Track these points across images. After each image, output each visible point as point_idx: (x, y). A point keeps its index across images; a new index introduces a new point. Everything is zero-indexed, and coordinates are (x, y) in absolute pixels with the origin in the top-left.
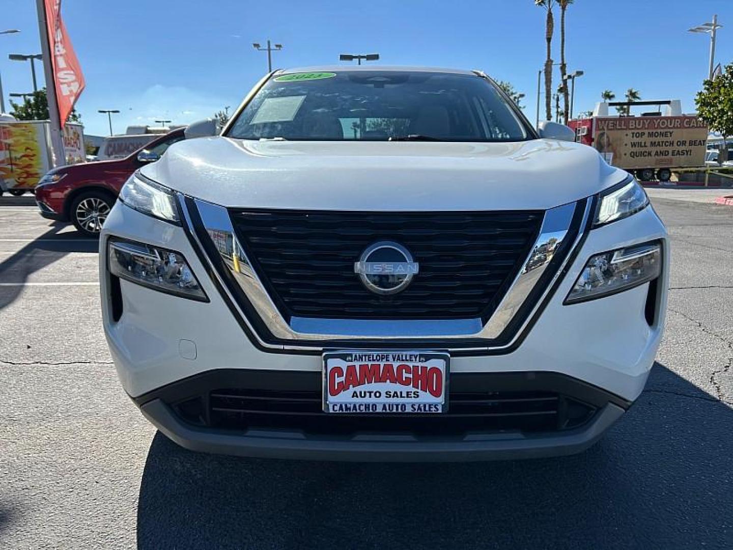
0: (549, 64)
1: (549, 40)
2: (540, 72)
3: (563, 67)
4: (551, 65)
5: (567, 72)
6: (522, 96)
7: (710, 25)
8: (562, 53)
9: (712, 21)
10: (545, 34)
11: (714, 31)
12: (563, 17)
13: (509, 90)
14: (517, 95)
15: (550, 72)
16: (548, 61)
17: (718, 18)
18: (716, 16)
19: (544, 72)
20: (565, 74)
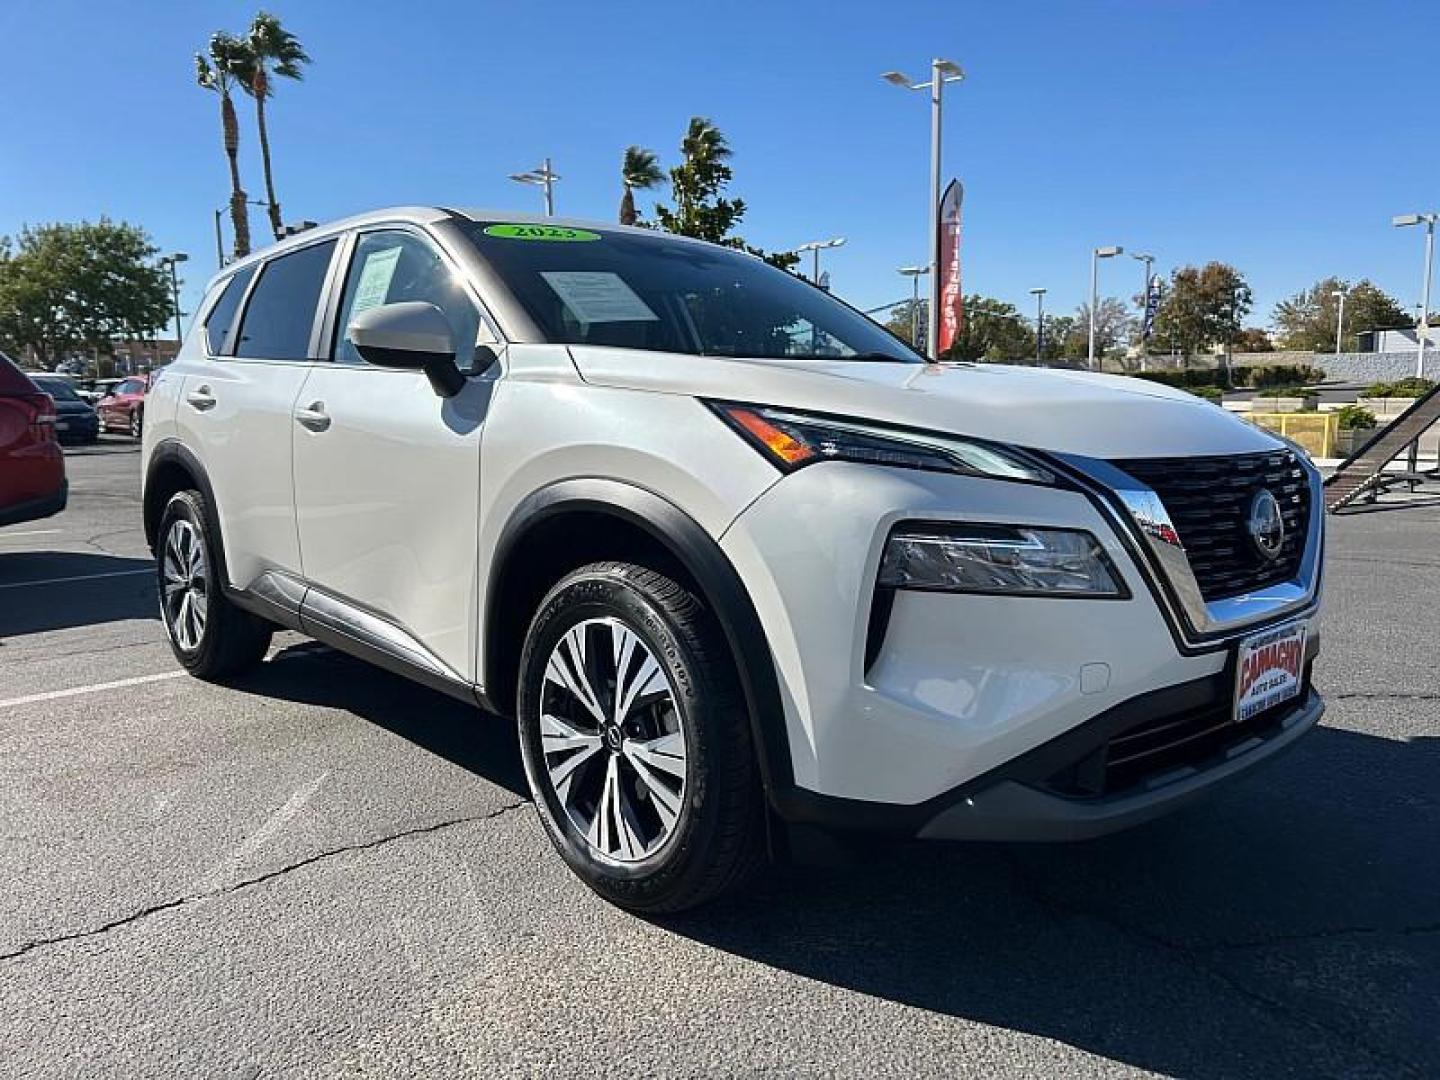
0: (239, 201)
1: (232, 153)
2: (218, 214)
3: (274, 211)
4: (244, 202)
5: (282, 221)
6: (182, 258)
7: (542, 173)
8: (269, 182)
9: (542, 165)
10: (223, 140)
11: (549, 183)
12: (261, 113)
13: (141, 244)
14: (170, 255)
15: (245, 218)
16: (235, 195)
17: (552, 163)
18: (548, 160)
19: (229, 213)
20: (280, 225)
